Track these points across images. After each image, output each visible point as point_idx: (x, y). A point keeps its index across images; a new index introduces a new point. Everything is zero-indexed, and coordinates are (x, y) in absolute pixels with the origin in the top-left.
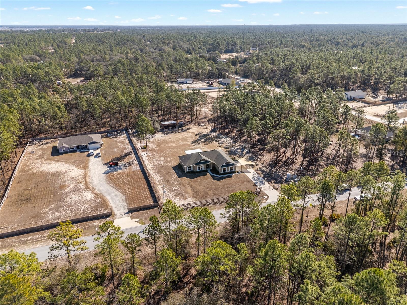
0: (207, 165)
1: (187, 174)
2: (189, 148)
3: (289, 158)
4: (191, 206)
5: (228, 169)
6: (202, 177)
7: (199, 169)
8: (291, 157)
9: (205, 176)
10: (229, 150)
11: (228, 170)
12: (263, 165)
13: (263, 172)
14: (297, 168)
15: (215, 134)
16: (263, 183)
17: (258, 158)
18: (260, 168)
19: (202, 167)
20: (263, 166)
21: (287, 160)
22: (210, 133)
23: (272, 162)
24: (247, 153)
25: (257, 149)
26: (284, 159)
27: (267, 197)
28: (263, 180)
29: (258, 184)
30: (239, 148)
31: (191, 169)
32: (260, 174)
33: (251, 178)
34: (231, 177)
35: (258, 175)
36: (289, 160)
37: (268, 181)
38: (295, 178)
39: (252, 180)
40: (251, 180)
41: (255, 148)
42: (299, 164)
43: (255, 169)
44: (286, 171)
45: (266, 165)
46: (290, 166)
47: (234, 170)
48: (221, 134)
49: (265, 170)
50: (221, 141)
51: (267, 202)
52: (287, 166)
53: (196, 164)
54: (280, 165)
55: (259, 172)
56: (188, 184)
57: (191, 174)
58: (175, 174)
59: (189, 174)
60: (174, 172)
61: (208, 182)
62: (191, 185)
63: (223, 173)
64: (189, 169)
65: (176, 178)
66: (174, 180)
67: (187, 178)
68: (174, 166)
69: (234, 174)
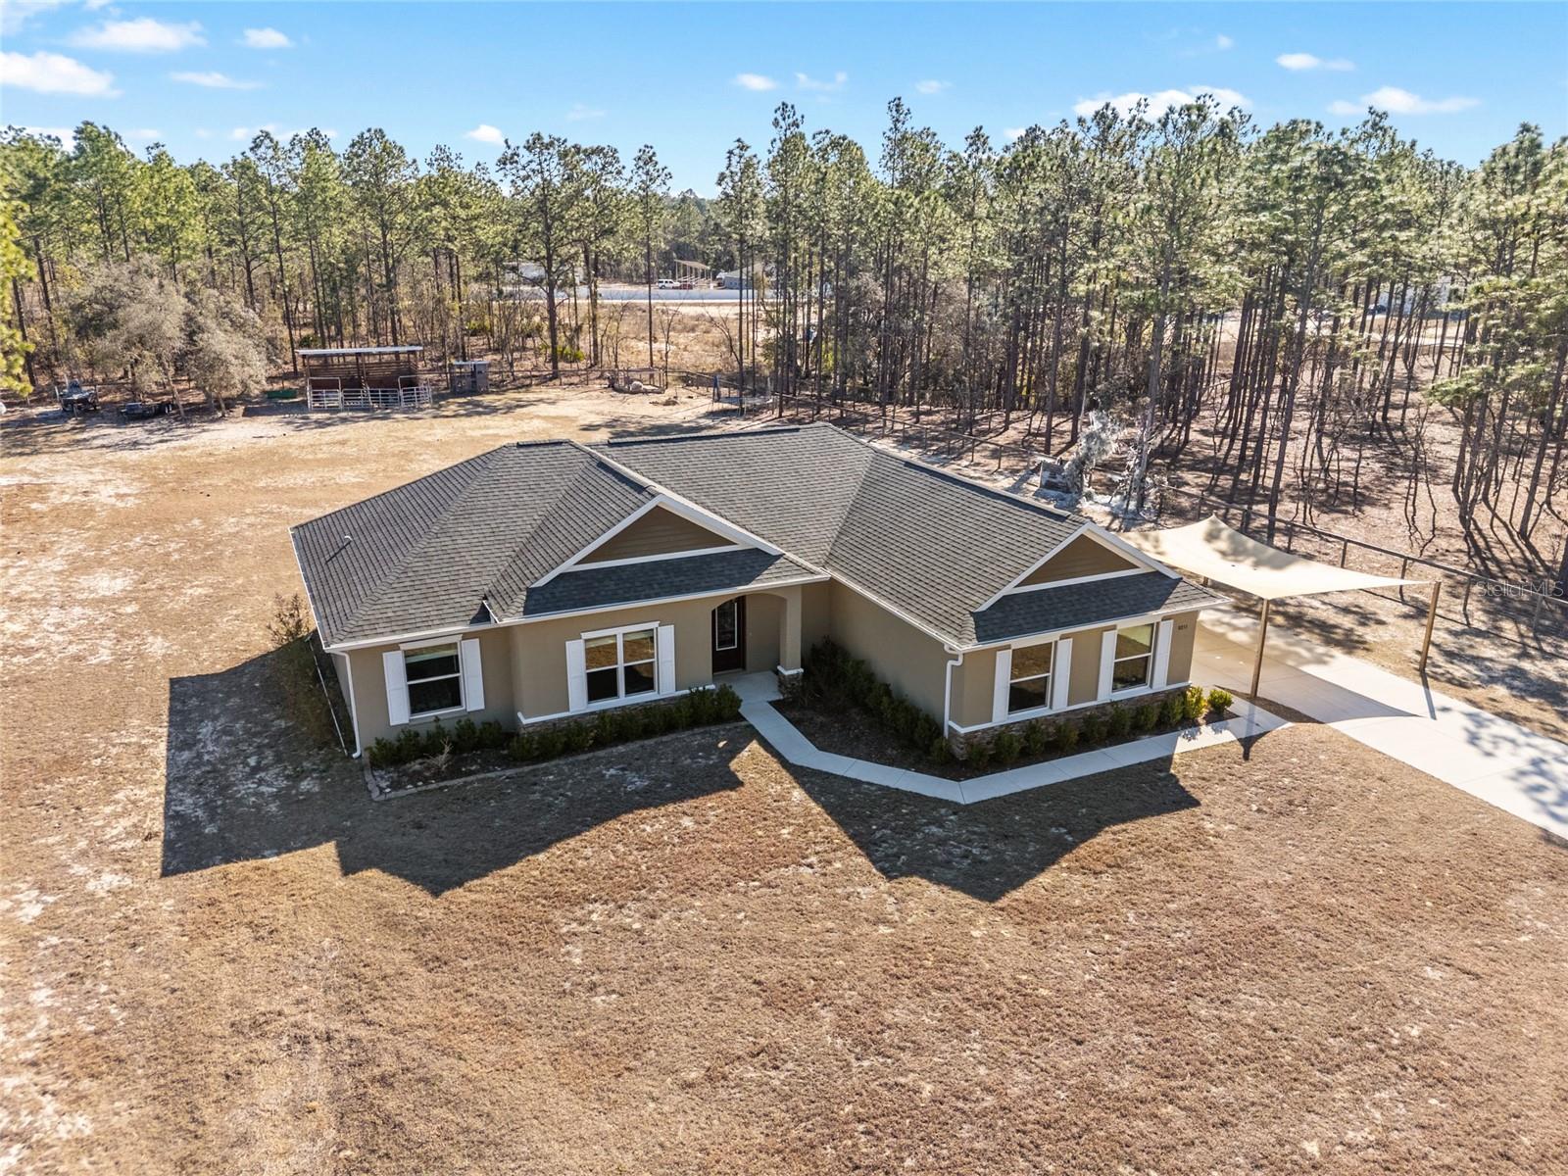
0: (730, 621)
1: (378, 784)
6: (652, 823)
7: (600, 685)
9: (714, 806)
11: (1083, 677)
19: (643, 644)
31: (451, 693)
34: (1161, 790)
47: (1160, 681)
53: (538, 601)
56: (315, 1023)
57: (454, 772)
58: (142, 793)
59: (414, 778)
60: (161, 750)
61: (788, 950)
62: (389, 1064)
63: (1000, 736)
64: (419, 699)
65: (110, 880)
66: (49, 921)
67: (348, 867)
68: (219, 668)
69: (1185, 743)
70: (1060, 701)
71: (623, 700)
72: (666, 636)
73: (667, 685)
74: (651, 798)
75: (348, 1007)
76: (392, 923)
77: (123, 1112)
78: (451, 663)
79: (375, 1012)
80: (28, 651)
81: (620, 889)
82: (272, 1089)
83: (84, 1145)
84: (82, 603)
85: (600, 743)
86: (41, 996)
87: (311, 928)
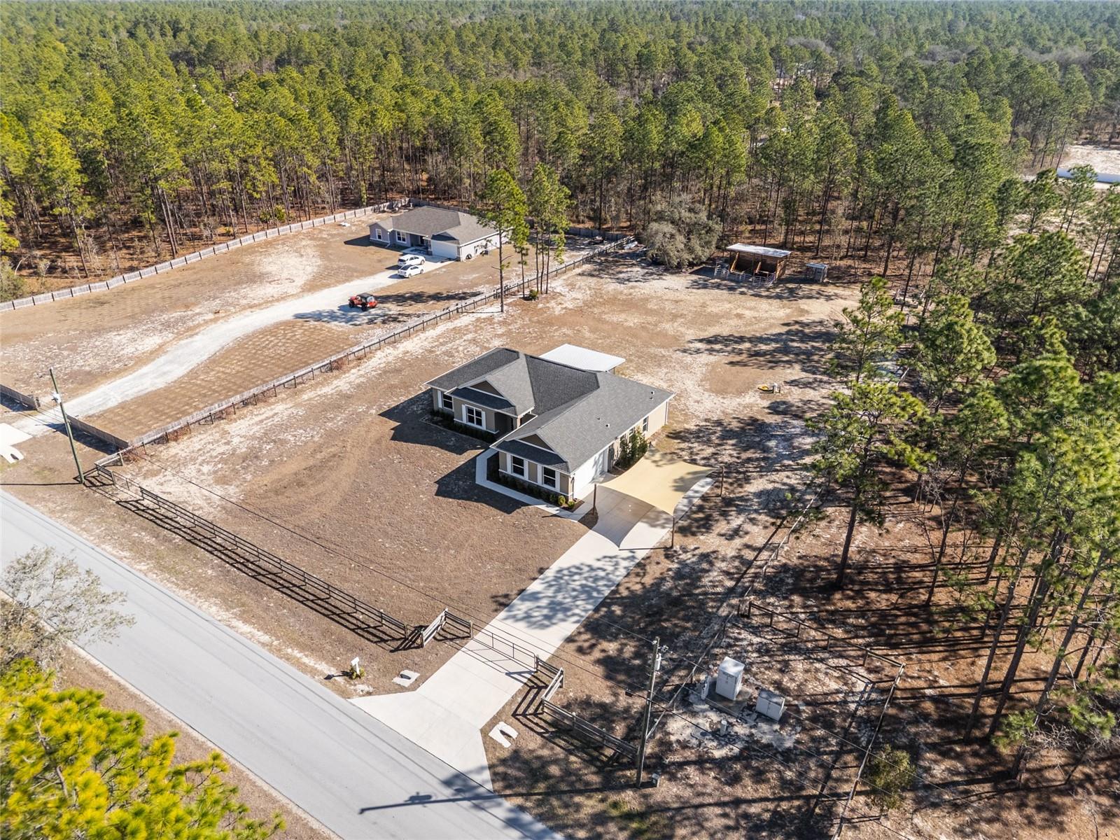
5: (534, 472)
9: (448, 455)
10: (772, 419)
12: (762, 549)
13: (680, 577)
18: (705, 556)
19: (479, 414)
20: (750, 555)
27: (407, 682)
28: (583, 608)
29: (522, 607)
35: (621, 572)
37: (594, 625)
39: (550, 573)
40: (542, 571)
44: (807, 652)
45: (774, 560)
49: (712, 577)
51: (358, 700)
53: (458, 392)
54: (847, 604)
55: (661, 568)
59: (436, 422)
64: (444, 404)
66: (359, 413)
69: (543, 507)
70: (526, 477)
71: (475, 425)
72: (484, 415)
73: (484, 427)
83: (314, 441)
85: (467, 434)
86: (340, 423)
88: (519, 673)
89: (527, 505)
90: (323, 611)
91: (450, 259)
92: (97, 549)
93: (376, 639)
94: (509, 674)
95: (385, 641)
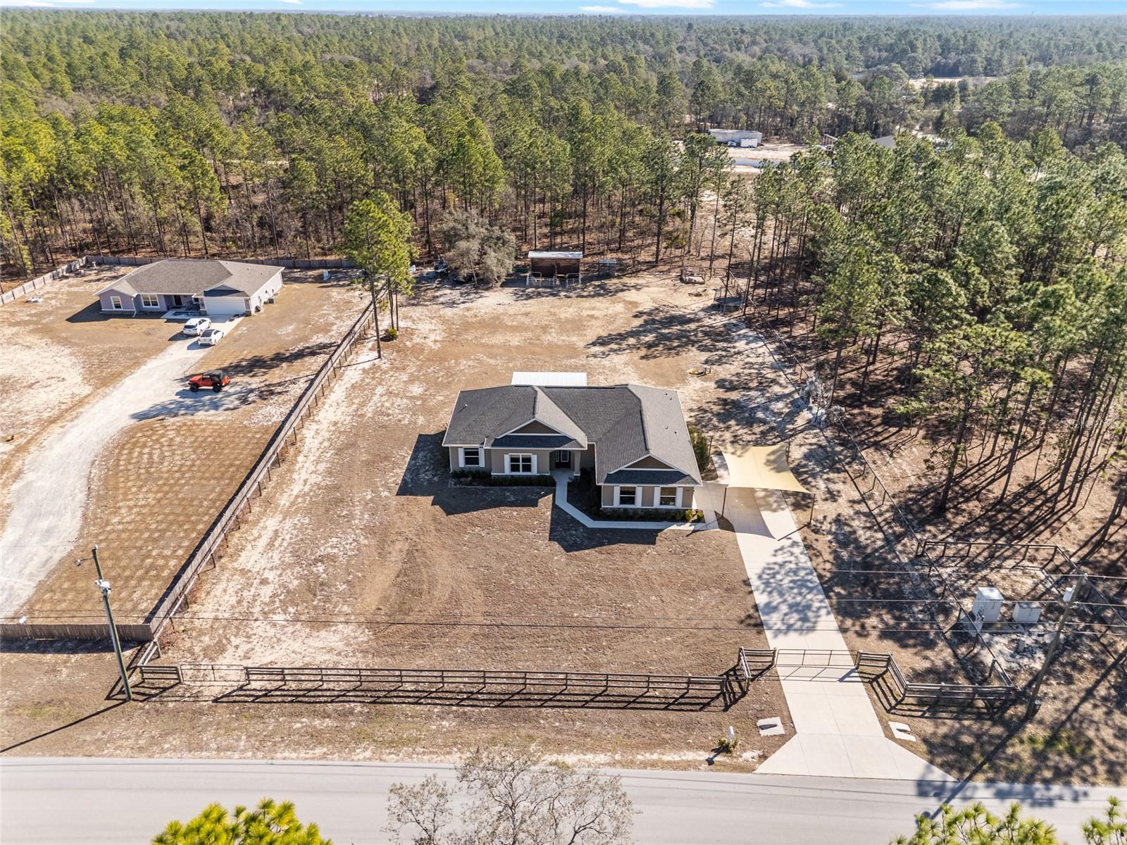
0: (556, 456)
1: (452, 482)
2: (565, 362)
3: (1032, 486)
4: (305, 685)
5: (648, 496)
7: (514, 468)
8: (1045, 486)
10: (734, 396)
11: (648, 498)
12: (863, 500)
13: (844, 545)
14: (1059, 560)
15: (719, 321)
16: (805, 619)
17: (855, 458)
18: (838, 521)
19: (528, 460)
20: (863, 508)
21: (1017, 496)
22: (702, 314)
23: (925, 493)
24: (813, 424)
25: (878, 411)
26: (997, 489)
27: (780, 730)
28: (817, 600)
29: (774, 619)
30: (790, 395)
31: (475, 461)
32: (818, 554)
33: (752, 572)
34: (649, 538)
35: (803, 559)
36: (1031, 501)
37: (843, 610)
38: (1027, 626)
39: (755, 582)
40: (747, 583)
41: (870, 405)
42: (1082, 536)
43: (804, 516)
44: (986, 565)
45: (882, 506)
46: (1020, 538)
47: (679, 504)
48: (749, 322)
49: (863, 536)
50: (725, 349)
51: (762, 768)
52: (1002, 534)
53: (497, 443)
54: (961, 520)
55: (823, 543)
56: (410, 536)
57: (470, 484)
58: (400, 471)
59: (461, 483)
60: (408, 459)
61: (509, 549)
62: (419, 547)
63: (615, 510)
64: (468, 461)
65: (386, 493)
66: (372, 500)
67: (433, 504)
68: (433, 433)
69: (675, 527)
70: (638, 504)
71: (521, 473)
72: (534, 458)
73: (534, 472)
74: (511, 504)
75: (418, 535)
76: (434, 520)
77: (373, 542)
78: (477, 453)
79: (422, 537)
80: (388, 415)
81: (488, 526)
82: (398, 546)
83: (365, 546)
84: (407, 397)
85: (510, 485)
86: (366, 516)
87: (419, 517)
88: (848, 675)
89: (661, 530)
90: (615, 705)
91: (237, 316)
92: (274, 762)
93: (698, 707)
94: (841, 680)
95: (708, 704)
